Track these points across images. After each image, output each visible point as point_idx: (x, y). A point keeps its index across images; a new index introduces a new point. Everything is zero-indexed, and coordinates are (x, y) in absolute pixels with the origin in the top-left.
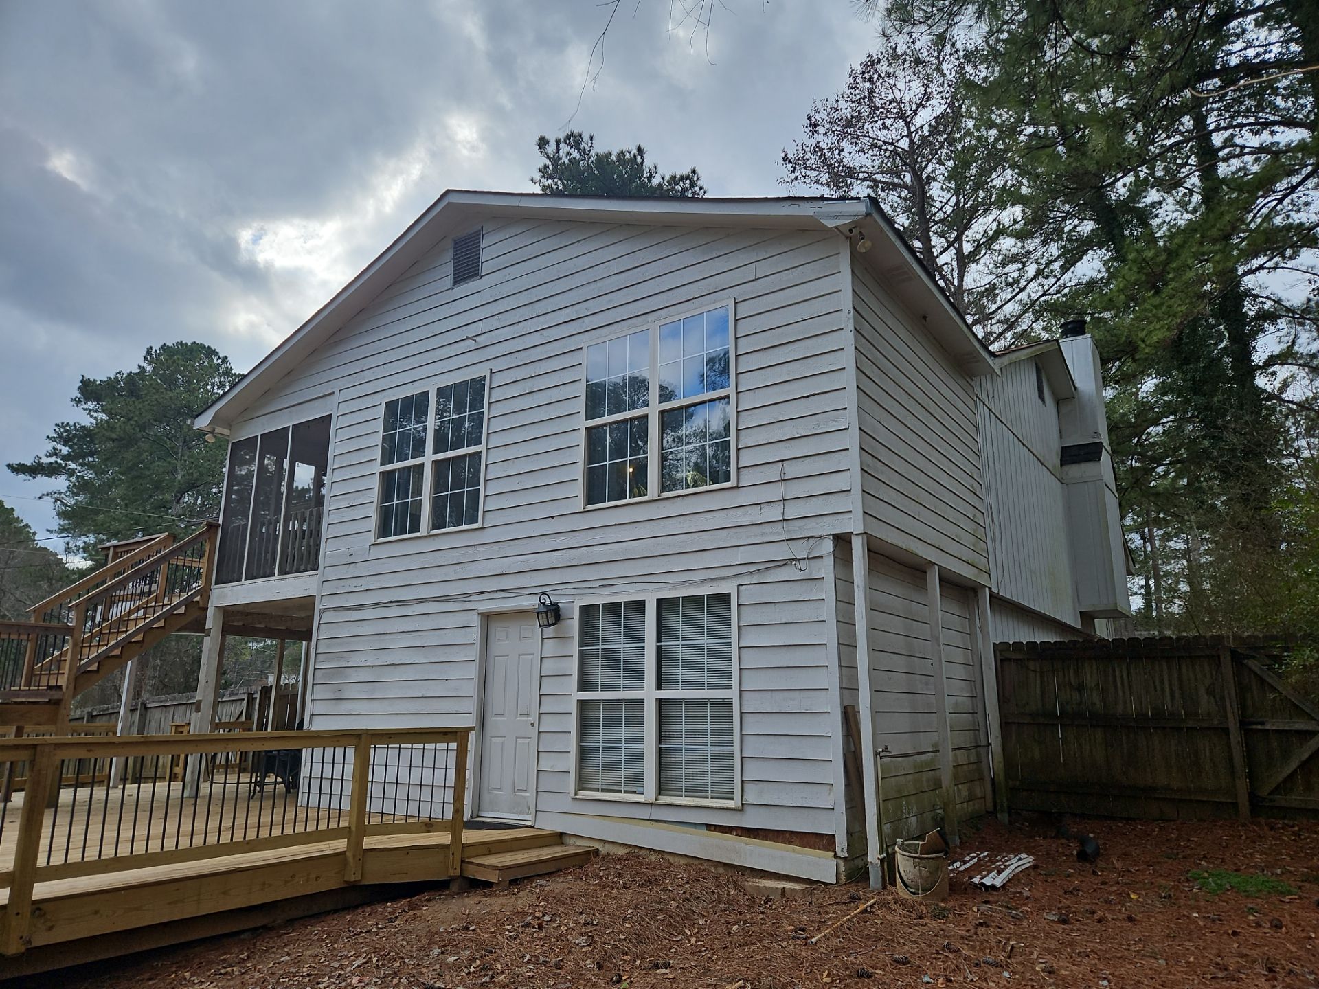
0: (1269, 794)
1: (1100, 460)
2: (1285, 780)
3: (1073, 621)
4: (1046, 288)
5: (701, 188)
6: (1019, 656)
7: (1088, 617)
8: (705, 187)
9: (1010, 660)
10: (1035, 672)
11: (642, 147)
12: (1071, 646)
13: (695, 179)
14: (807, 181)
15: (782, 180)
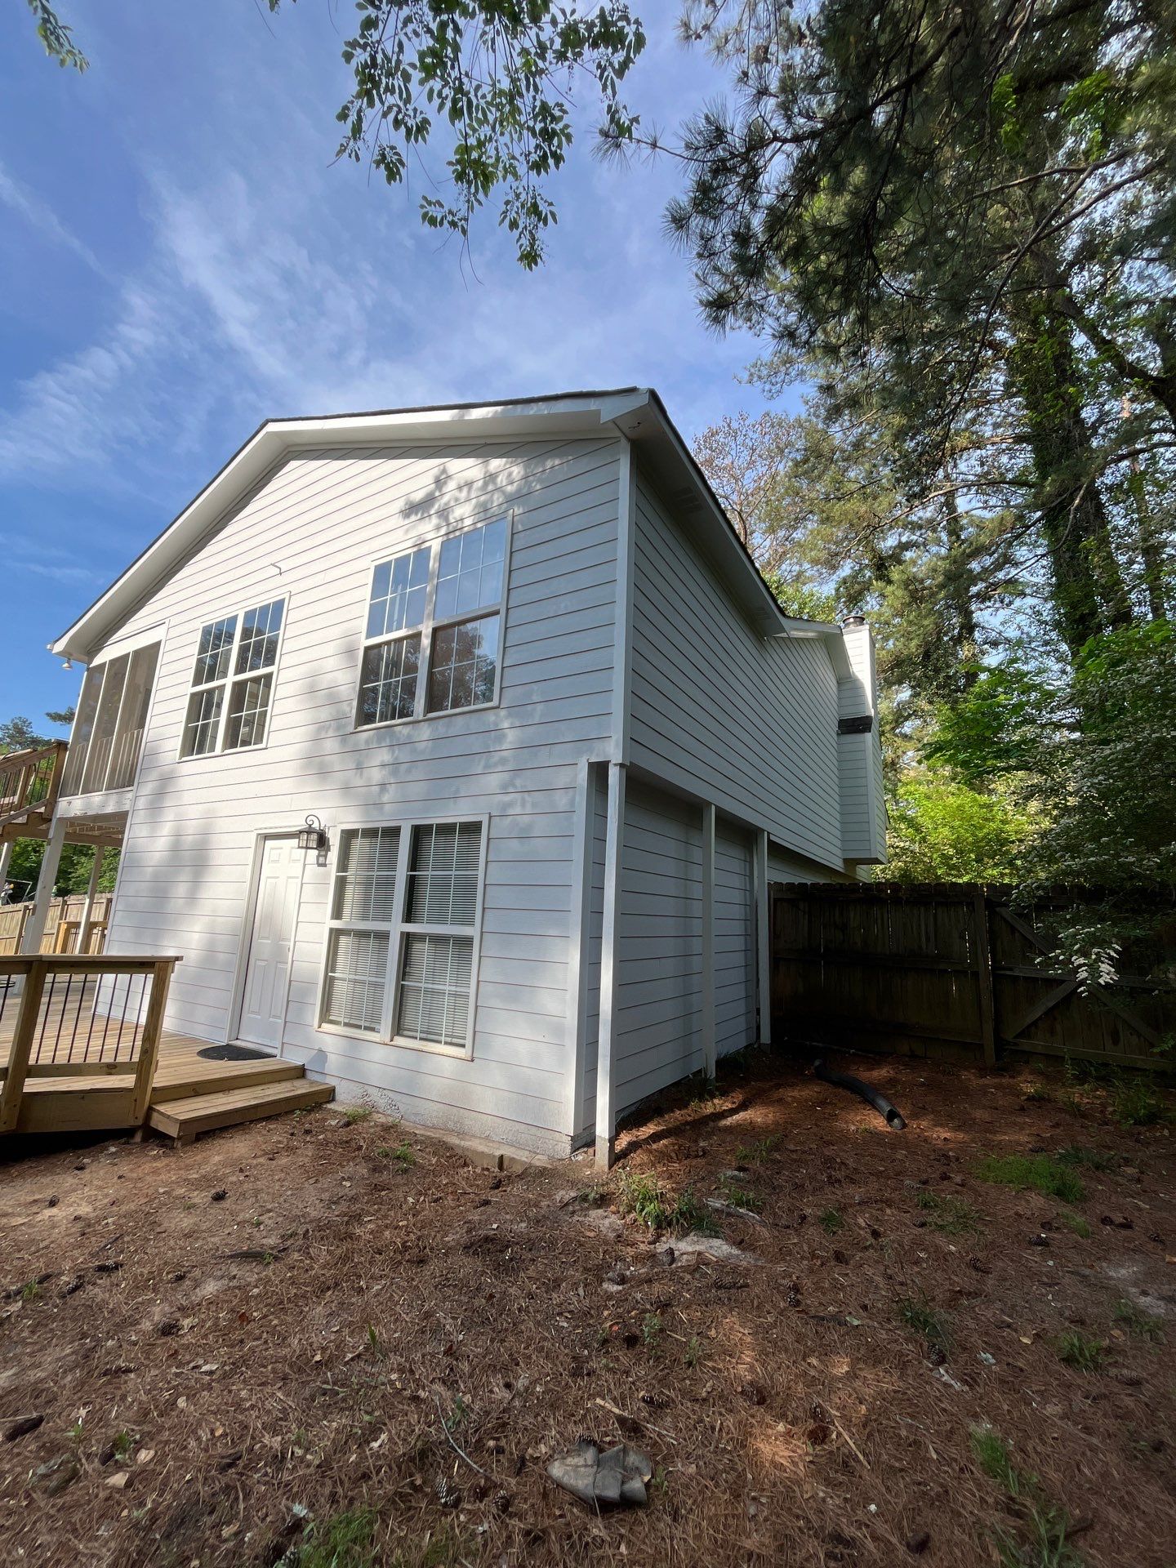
0: (1015, 1037)
2: (1029, 1026)
3: (837, 864)
6: (790, 896)
7: (851, 863)
9: (782, 900)
10: (804, 912)
12: (837, 888)
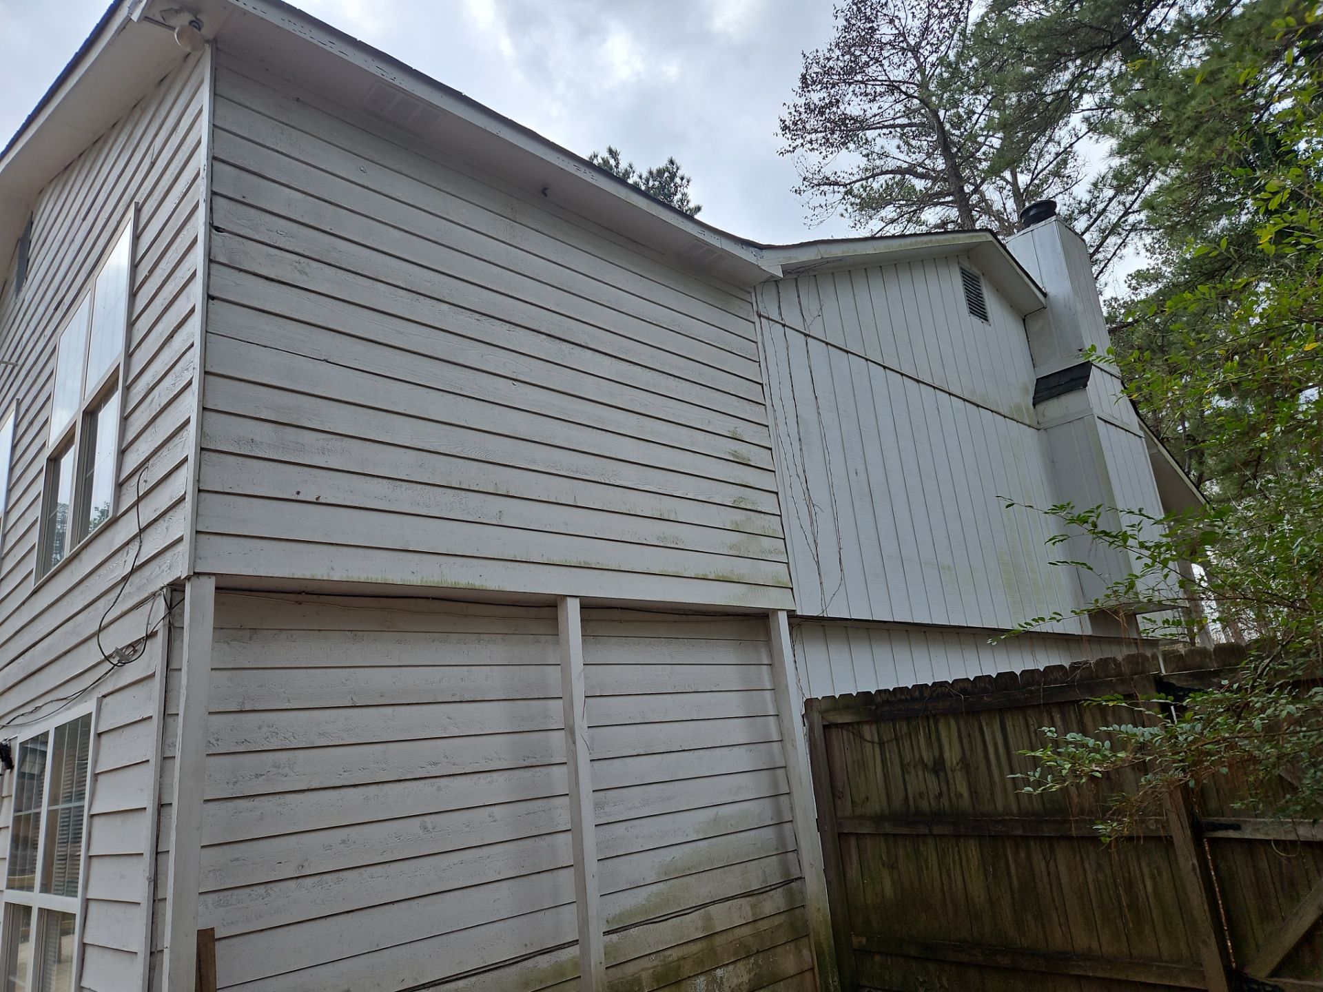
1: (1085, 385)
4: (1128, 205)
5: (682, 179)
6: (847, 718)
8: (686, 176)
9: (838, 726)
10: (873, 742)
11: (614, 149)
12: (917, 694)
13: (675, 170)
14: (815, 146)
15: (783, 150)
